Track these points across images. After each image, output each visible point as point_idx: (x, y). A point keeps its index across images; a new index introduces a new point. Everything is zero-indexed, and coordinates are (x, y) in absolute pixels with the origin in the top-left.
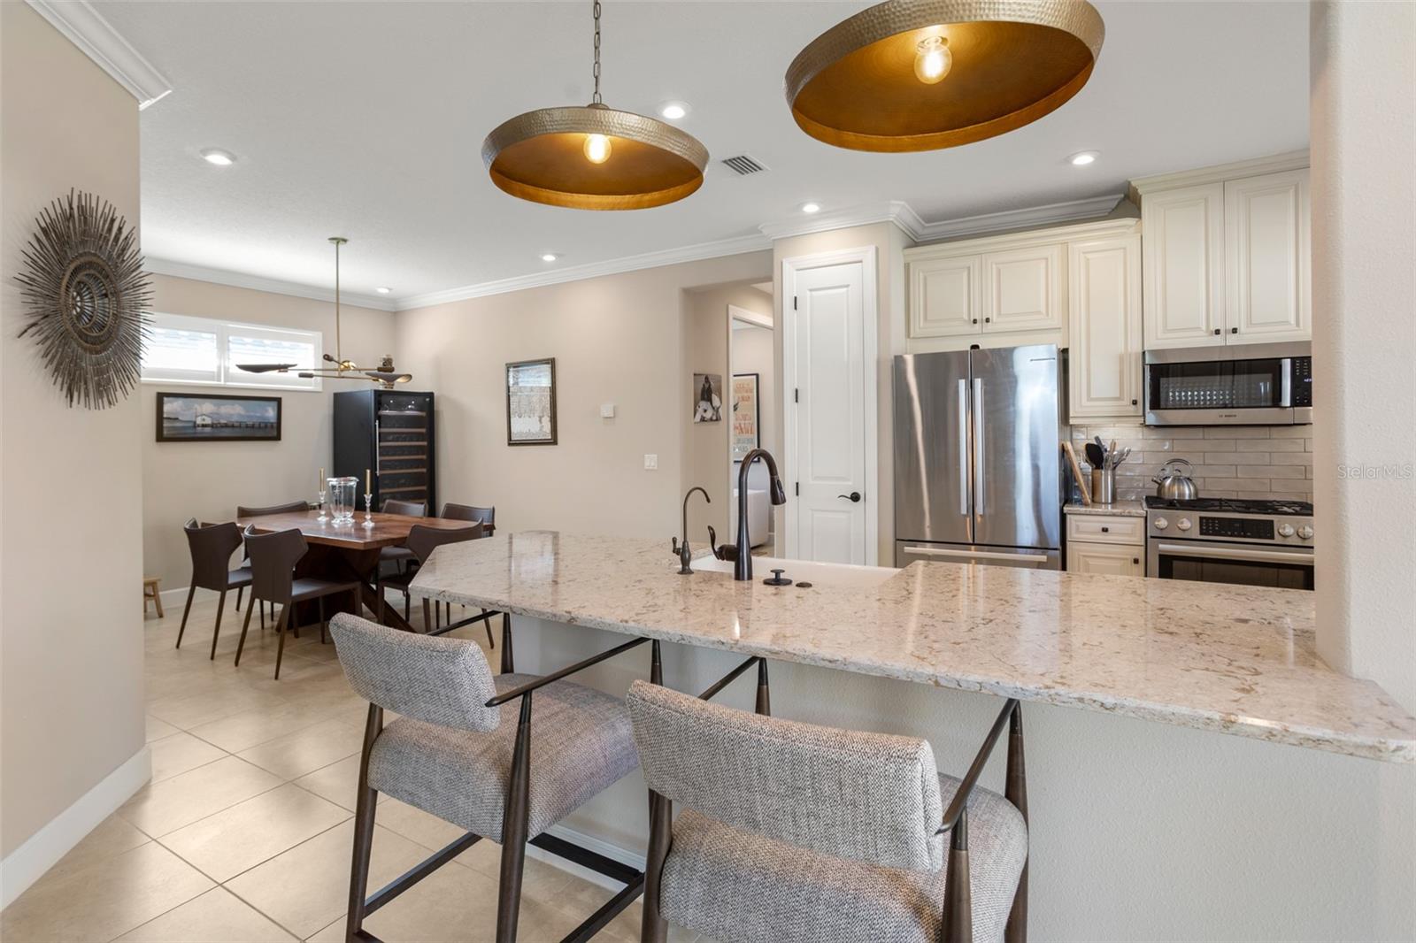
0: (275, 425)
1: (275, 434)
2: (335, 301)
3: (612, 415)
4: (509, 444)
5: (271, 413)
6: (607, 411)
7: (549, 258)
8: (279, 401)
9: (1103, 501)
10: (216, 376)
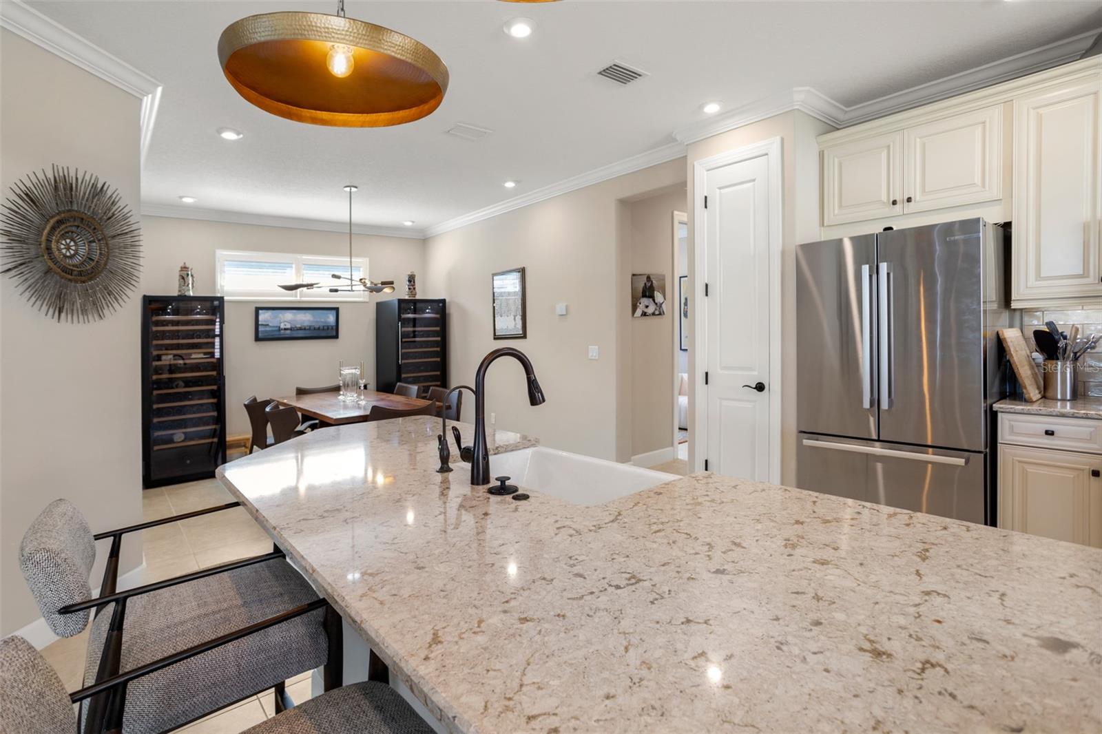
0: (334, 327)
1: (334, 334)
2: (349, 232)
3: (565, 313)
4: (495, 339)
5: (331, 318)
6: (560, 308)
7: (510, 185)
8: (337, 310)
9: (1059, 397)
10: (294, 294)
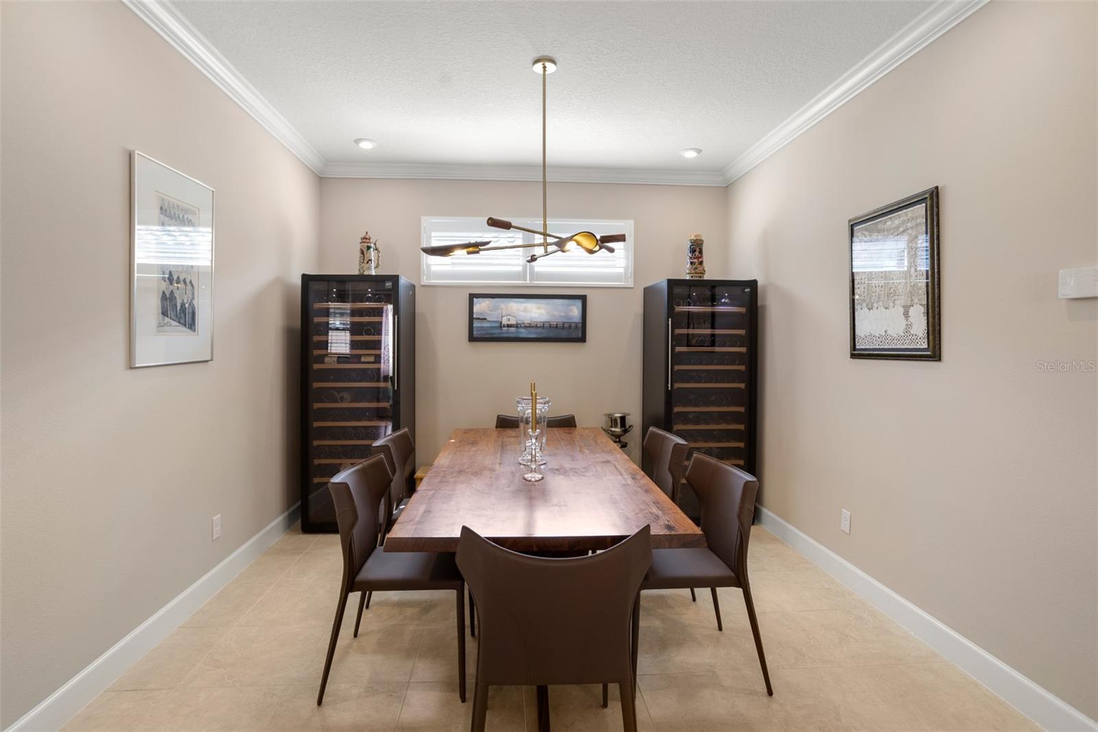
0: (581, 325)
4: (853, 356)
5: (575, 311)
8: (583, 299)
10: (522, 275)
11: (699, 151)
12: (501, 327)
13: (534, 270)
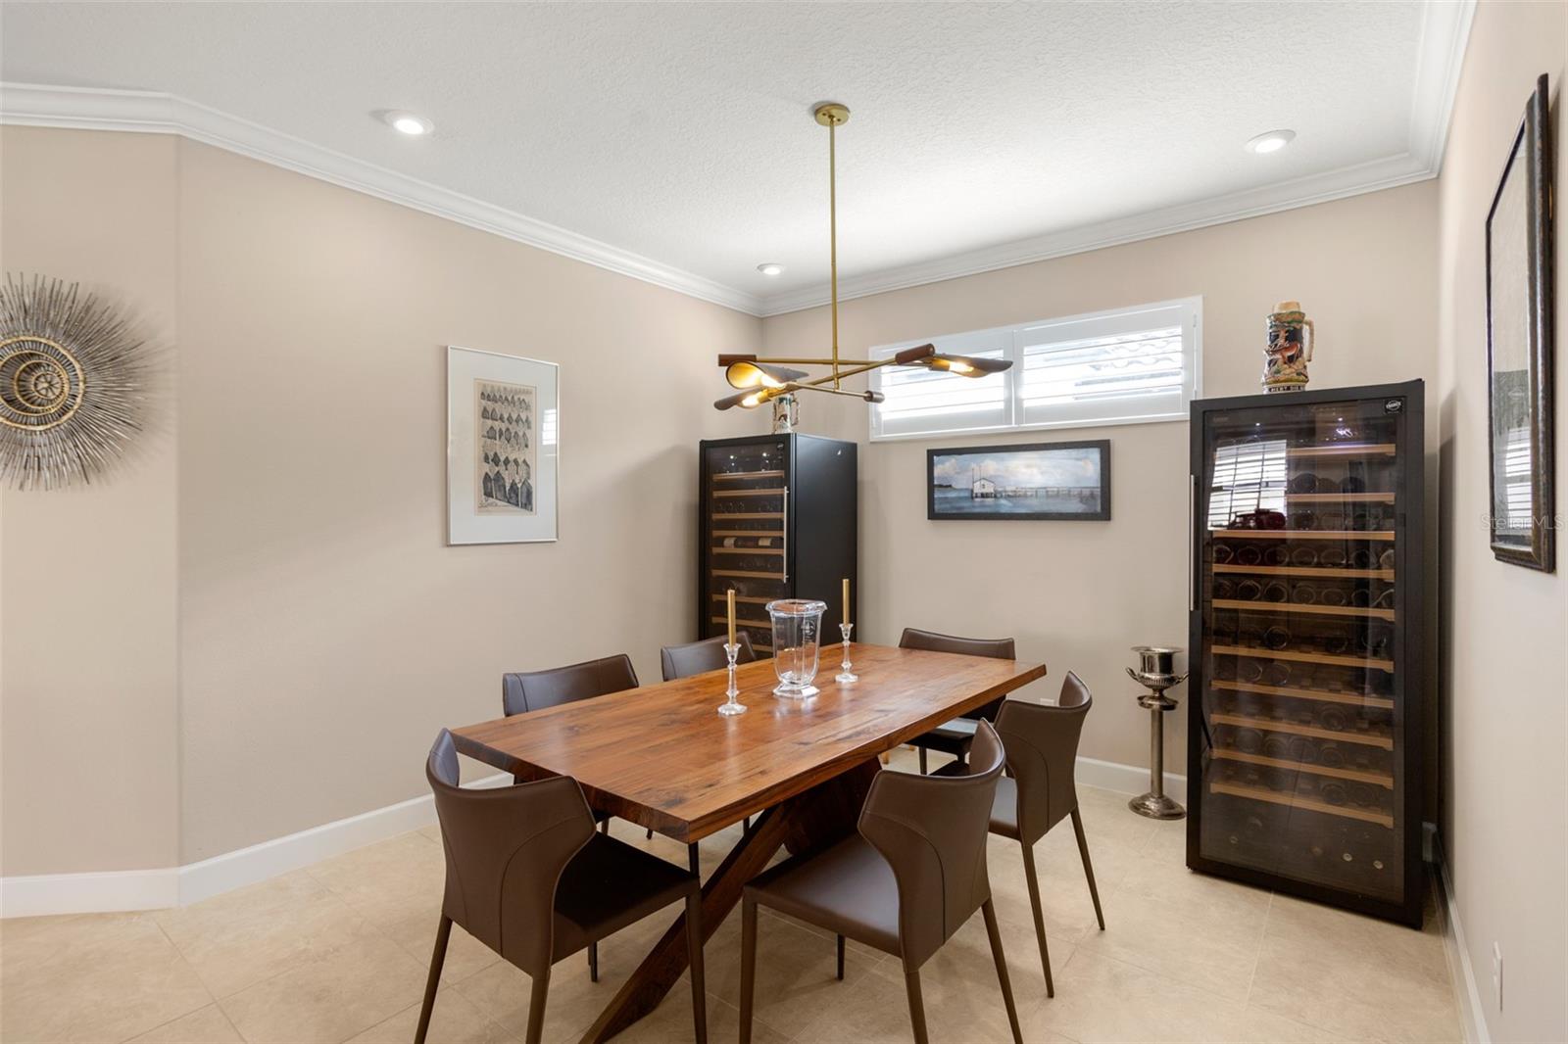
0: (1102, 492)
1: (1100, 509)
5: (1090, 469)
10: (1004, 416)
11: (1289, 135)
12: (972, 498)
13: (1022, 407)
